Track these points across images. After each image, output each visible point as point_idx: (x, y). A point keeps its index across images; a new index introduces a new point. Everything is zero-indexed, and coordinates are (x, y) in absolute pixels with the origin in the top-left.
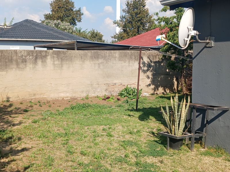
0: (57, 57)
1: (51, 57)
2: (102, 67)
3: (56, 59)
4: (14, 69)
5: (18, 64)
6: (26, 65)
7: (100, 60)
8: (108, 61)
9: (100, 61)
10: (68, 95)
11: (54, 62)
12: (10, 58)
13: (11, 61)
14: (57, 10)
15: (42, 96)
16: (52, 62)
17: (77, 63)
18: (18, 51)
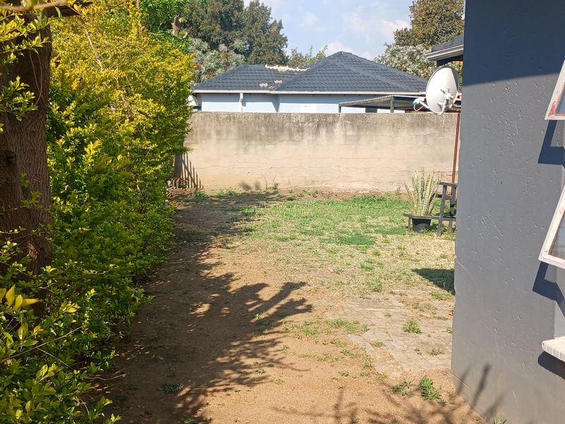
0: (352, 125)
1: (342, 125)
2: (430, 141)
3: (349, 127)
4: (285, 142)
5: (291, 135)
6: (302, 136)
7: (427, 129)
8: (444, 131)
9: (428, 131)
10: (366, 186)
11: (346, 131)
12: (280, 125)
13: (282, 129)
14: (423, 20)
15: (323, 185)
16: (342, 133)
17: (385, 134)
18: (292, 115)
